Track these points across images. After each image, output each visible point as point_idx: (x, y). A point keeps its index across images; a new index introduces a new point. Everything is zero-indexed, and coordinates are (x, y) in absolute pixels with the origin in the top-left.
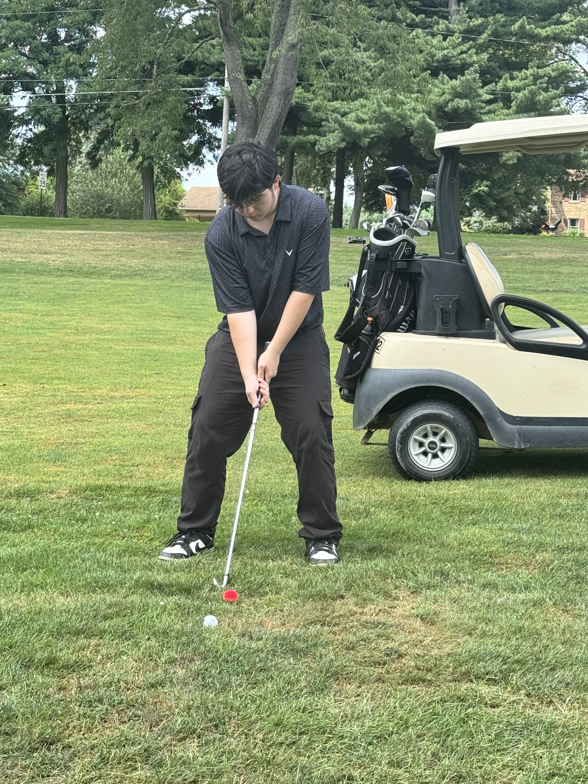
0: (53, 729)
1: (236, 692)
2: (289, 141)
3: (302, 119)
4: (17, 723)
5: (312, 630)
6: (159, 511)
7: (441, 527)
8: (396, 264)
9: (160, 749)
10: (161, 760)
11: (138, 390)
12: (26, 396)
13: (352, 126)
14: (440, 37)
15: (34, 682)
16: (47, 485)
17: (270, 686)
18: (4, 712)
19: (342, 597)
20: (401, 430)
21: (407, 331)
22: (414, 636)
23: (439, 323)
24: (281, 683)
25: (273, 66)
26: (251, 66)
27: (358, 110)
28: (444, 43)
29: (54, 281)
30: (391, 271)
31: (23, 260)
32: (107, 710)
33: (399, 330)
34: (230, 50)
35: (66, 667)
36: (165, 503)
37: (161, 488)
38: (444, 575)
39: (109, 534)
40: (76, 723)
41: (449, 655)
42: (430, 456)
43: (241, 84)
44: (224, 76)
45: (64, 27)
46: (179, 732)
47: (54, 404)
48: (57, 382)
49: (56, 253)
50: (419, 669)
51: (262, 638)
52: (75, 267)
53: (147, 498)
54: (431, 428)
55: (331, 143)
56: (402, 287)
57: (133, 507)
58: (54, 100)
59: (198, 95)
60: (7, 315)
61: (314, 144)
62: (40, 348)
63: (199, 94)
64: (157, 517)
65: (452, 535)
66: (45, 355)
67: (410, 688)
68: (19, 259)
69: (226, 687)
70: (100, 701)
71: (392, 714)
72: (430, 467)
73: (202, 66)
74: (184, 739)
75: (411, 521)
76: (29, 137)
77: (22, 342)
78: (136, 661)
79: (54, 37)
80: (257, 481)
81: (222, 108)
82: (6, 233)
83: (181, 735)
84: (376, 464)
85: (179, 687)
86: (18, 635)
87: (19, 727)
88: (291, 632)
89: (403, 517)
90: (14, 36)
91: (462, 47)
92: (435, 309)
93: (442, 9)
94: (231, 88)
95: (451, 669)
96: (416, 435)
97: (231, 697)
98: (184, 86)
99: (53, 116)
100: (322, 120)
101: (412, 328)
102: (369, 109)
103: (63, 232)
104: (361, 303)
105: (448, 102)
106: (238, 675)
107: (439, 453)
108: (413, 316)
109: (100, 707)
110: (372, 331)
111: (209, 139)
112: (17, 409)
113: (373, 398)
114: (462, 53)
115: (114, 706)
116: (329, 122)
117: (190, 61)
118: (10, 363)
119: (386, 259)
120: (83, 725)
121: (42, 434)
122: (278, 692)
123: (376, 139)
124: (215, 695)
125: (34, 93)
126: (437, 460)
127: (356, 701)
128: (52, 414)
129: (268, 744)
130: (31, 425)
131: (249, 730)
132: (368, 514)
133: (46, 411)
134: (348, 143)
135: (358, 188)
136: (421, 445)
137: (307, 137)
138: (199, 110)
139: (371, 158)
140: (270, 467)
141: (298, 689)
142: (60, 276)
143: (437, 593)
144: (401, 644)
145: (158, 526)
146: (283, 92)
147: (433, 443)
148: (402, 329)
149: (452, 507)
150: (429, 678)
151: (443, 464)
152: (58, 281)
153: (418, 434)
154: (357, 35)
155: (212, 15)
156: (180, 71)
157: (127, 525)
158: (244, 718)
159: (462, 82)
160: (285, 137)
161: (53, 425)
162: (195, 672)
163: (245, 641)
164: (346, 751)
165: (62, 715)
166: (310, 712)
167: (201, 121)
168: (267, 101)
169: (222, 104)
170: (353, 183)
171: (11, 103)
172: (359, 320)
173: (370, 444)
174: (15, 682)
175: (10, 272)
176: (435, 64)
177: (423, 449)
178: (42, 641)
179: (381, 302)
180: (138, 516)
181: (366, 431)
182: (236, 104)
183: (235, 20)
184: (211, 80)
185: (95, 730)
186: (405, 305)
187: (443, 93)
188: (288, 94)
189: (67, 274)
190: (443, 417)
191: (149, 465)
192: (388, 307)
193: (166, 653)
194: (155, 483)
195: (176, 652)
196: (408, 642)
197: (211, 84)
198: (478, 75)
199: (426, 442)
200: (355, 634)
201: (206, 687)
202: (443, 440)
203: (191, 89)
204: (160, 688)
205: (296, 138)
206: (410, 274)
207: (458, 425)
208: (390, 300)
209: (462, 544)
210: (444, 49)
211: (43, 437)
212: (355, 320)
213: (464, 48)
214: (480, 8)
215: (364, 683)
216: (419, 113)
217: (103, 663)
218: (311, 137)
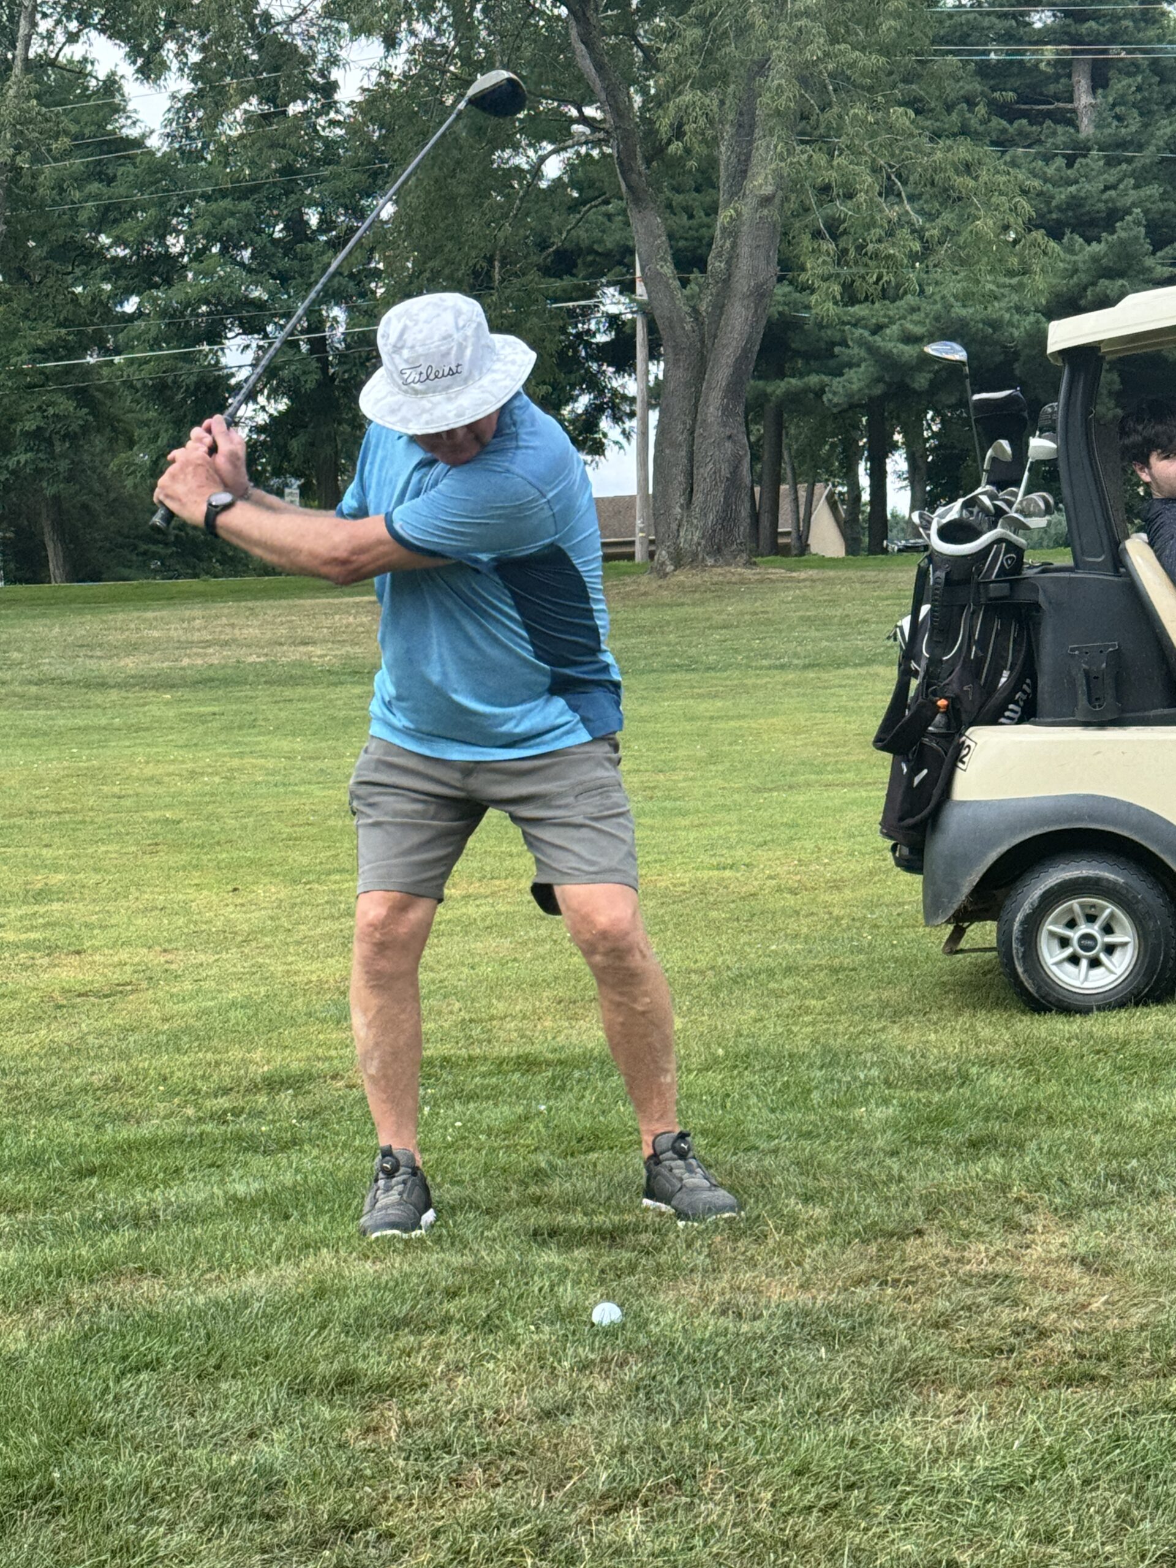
0: (357, 1503)
1: (715, 1417)
2: (769, 390)
3: (793, 346)
4: (287, 1497)
5: (862, 1294)
6: (548, 1098)
7: (1116, 1095)
8: (987, 590)
9: (568, 1529)
10: (573, 1549)
11: (497, 882)
12: (279, 907)
13: (895, 351)
14: (1060, 162)
15: (316, 1419)
16: (327, 1064)
17: (781, 1401)
18: (260, 1476)
19: (920, 1233)
20: (1019, 917)
21: (1020, 721)
22: (1070, 1296)
23: (1083, 700)
24: (804, 1394)
25: (728, 244)
26: (686, 249)
27: (905, 318)
28: (1069, 172)
29: (323, 696)
30: (978, 604)
31: (262, 659)
32: (460, 1463)
33: (1002, 720)
34: (642, 220)
35: (377, 1388)
36: (558, 1083)
37: (550, 1056)
38: (1124, 1180)
39: (449, 1146)
40: (401, 1489)
41: (1142, 1328)
42: (1084, 963)
43: (668, 286)
44: (634, 273)
45: (317, 205)
46: (604, 1497)
47: (332, 917)
48: (338, 877)
49: (325, 641)
50: (1082, 1357)
51: (761, 1315)
52: (364, 667)
53: (523, 1075)
54: (1082, 906)
55: (855, 387)
56: (1003, 633)
57: (494, 1095)
58: (304, 348)
59: (584, 315)
60: (236, 762)
61: (820, 392)
62: (301, 819)
63: (586, 313)
64: (543, 1108)
65: (1139, 1105)
66: (314, 830)
67: (1067, 1393)
68: (253, 658)
69: (693, 1408)
70: (447, 1447)
71: (1033, 1442)
72: (1086, 985)
73: (590, 258)
74: (616, 1509)
75: (1053, 1087)
76: (262, 422)
77: (266, 810)
78: (514, 1371)
79: (297, 225)
80: (739, 1034)
81: (634, 336)
82: (226, 611)
83: (610, 1502)
84: (978, 988)
85: (601, 1413)
86: (280, 1335)
87: (291, 1503)
88: (819, 1302)
89: (1038, 1081)
90: (220, 231)
91: (1106, 176)
92: (1074, 673)
93: (1061, 105)
94: (649, 293)
95: (1147, 1355)
96: (1051, 923)
97: (705, 1426)
98: (556, 300)
99: (303, 379)
100: (834, 344)
101: (1029, 714)
102: (927, 315)
103: (336, 601)
104: (921, 671)
105: (1085, 289)
106: (717, 1386)
107: (1103, 957)
108: (1028, 690)
109: (447, 1459)
110: (948, 725)
111: (612, 400)
112: (261, 932)
113: (961, 860)
114: (1107, 188)
115: (474, 1455)
116: (848, 346)
117: (566, 251)
118: (244, 849)
119: (966, 581)
120: (416, 1492)
121: (312, 972)
122: (799, 1412)
123: (944, 374)
124: (674, 1425)
125: (266, 336)
126: (1100, 971)
127: (958, 1422)
128: (329, 936)
129: (784, 1509)
130: (290, 959)
131: (743, 1487)
132: (965, 1079)
133: (319, 930)
134: (889, 385)
135: (915, 475)
136: (1064, 942)
137: (806, 379)
138: (588, 345)
139: (937, 413)
140: (765, 1006)
141: (839, 1405)
142: (335, 685)
143: (1113, 1214)
144: (1044, 1313)
145: (547, 1127)
146: (751, 294)
147: (1087, 936)
148: (1008, 718)
149: (1137, 1055)
150: (1104, 1373)
151: (1113, 977)
152: (334, 693)
153: (1055, 922)
154: (891, 167)
155: (603, 155)
156: (547, 271)
157: (484, 1126)
158: (731, 1463)
159: (1111, 247)
160: (761, 383)
161: (332, 956)
162: (630, 1383)
163: (727, 1322)
164: (941, 1518)
165: (373, 1477)
166: (865, 1448)
167: (594, 367)
168: (722, 314)
169: (634, 329)
170: (904, 466)
171: (224, 361)
172: (921, 707)
173: (962, 951)
174: (277, 1421)
175: (238, 683)
176: (1054, 216)
177: (1068, 951)
178: (327, 1344)
179: (963, 666)
180: (506, 1108)
181: (951, 927)
182: (660, 323)
183: (648, 161)
184: (609, 284)
185: (439, 1503)
186: (1011, 670)
187: (1076, 271)
188: (762, 296)
189: (349, 679)
190: (1105, 883)
191: (524, 1017)
192: (978, 675)
193: (570, 1352)
194: (539, 1048)
195: (592, 1350)
196: (1057, 1309)
197: (610, 291)
198: (1143, 230)
199: (1074, 935)
200: (948, 1297)
201: (654, 1411)
202: (1108, 930)
203: (571, 304)
204: (562, 1417)
205: (783, 384)
206: (1018, 606)
207: (1135, 897)
208: (979, 660)
209: (1158, 1123)
210: (1070, 183)
211: (314, 978)
212: (913, 708)
213: (1112, 176)
214: (1139, 97)
215: (971, 1388)
216: (1027, 314)
217: (448, 1378)
218: (814, 380)
